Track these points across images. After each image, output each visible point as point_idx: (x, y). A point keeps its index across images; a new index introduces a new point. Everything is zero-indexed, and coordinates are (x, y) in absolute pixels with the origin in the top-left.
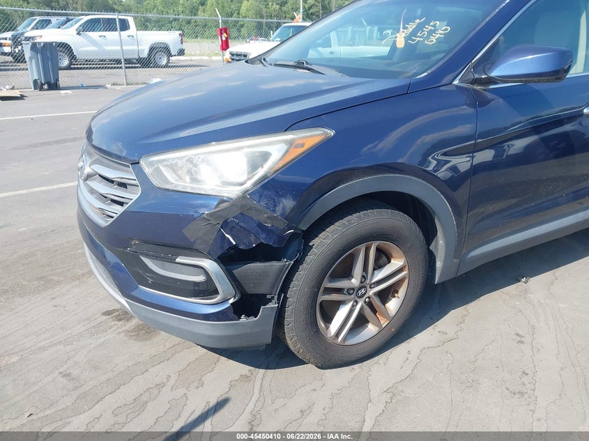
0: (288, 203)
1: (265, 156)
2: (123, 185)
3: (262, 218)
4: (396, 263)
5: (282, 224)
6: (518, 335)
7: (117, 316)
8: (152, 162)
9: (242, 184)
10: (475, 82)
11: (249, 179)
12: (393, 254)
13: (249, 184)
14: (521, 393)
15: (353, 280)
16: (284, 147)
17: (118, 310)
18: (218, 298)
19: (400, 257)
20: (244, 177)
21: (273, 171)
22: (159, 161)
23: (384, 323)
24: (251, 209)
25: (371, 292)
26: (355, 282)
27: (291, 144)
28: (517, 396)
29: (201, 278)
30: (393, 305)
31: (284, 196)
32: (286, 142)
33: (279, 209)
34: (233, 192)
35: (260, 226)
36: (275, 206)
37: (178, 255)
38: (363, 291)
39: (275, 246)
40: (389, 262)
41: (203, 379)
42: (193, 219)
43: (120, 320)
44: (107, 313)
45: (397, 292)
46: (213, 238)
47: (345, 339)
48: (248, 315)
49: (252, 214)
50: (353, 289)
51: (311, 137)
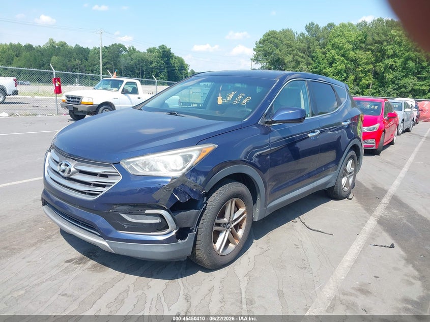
0: (202, 179)
1: (191, 156)
2: (105, 176)
3: (191, 186)
4: (242, 210)
5: (200, 188)
6: (295, 245)
7: (76, 262)
8: (129, 162)
9: (181, 170)
10: (267, 122)
11: (184, 168)
12: (240, 205)
13: (184, 170)
14: (305, 268)
15: (225, 219)
16: (198, 153)
17: (74, 259)
18: (168, 231)
19: (243, 207)
20: (181, 167)
21: (195, 163)
22: (133, 162)
23: (237, 242)
24: (187, 181)
25: (232, 226)
26: (226, 220)
27: (201, 150)
28: (304, 269)
29: (158, 221)
30: (240, 233)
31: (201, 175)
32: (199, 150)
33: (198, 181)
34: (178, 174)
35: (191, 190)
36: (197, 180)
37: (145, 210)
38: (229, 225)
39: (198, 200)
40: (238, 210)
41: (149, 284)
42: (157, 189)
43: (79, 264)
44: (68, 261)
45: (242, 226)
46: (169, 197)
47: (222, 252)
48: (181, 240)
49: (187, 184)
50: (225, 224)
51: (209, 148)
